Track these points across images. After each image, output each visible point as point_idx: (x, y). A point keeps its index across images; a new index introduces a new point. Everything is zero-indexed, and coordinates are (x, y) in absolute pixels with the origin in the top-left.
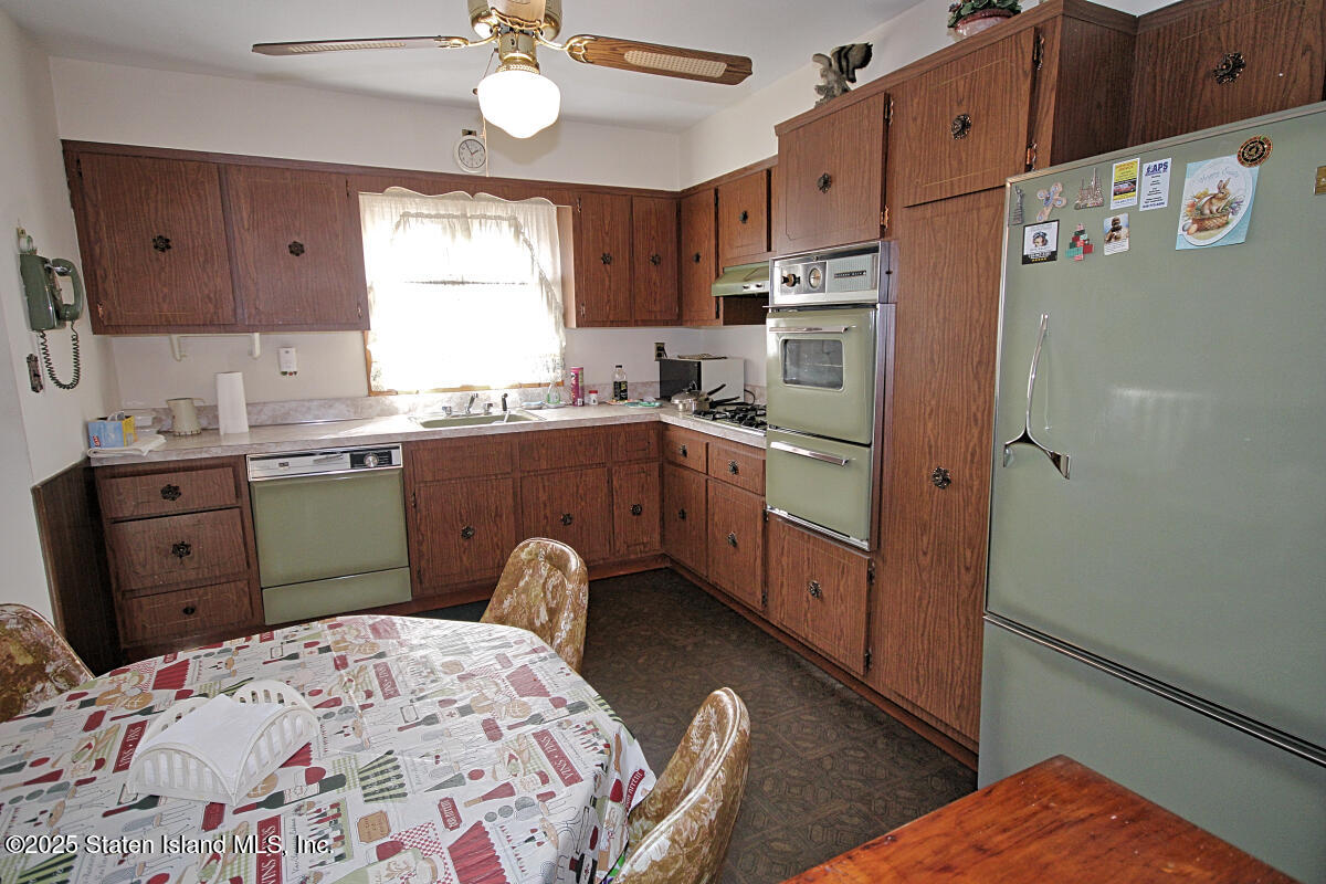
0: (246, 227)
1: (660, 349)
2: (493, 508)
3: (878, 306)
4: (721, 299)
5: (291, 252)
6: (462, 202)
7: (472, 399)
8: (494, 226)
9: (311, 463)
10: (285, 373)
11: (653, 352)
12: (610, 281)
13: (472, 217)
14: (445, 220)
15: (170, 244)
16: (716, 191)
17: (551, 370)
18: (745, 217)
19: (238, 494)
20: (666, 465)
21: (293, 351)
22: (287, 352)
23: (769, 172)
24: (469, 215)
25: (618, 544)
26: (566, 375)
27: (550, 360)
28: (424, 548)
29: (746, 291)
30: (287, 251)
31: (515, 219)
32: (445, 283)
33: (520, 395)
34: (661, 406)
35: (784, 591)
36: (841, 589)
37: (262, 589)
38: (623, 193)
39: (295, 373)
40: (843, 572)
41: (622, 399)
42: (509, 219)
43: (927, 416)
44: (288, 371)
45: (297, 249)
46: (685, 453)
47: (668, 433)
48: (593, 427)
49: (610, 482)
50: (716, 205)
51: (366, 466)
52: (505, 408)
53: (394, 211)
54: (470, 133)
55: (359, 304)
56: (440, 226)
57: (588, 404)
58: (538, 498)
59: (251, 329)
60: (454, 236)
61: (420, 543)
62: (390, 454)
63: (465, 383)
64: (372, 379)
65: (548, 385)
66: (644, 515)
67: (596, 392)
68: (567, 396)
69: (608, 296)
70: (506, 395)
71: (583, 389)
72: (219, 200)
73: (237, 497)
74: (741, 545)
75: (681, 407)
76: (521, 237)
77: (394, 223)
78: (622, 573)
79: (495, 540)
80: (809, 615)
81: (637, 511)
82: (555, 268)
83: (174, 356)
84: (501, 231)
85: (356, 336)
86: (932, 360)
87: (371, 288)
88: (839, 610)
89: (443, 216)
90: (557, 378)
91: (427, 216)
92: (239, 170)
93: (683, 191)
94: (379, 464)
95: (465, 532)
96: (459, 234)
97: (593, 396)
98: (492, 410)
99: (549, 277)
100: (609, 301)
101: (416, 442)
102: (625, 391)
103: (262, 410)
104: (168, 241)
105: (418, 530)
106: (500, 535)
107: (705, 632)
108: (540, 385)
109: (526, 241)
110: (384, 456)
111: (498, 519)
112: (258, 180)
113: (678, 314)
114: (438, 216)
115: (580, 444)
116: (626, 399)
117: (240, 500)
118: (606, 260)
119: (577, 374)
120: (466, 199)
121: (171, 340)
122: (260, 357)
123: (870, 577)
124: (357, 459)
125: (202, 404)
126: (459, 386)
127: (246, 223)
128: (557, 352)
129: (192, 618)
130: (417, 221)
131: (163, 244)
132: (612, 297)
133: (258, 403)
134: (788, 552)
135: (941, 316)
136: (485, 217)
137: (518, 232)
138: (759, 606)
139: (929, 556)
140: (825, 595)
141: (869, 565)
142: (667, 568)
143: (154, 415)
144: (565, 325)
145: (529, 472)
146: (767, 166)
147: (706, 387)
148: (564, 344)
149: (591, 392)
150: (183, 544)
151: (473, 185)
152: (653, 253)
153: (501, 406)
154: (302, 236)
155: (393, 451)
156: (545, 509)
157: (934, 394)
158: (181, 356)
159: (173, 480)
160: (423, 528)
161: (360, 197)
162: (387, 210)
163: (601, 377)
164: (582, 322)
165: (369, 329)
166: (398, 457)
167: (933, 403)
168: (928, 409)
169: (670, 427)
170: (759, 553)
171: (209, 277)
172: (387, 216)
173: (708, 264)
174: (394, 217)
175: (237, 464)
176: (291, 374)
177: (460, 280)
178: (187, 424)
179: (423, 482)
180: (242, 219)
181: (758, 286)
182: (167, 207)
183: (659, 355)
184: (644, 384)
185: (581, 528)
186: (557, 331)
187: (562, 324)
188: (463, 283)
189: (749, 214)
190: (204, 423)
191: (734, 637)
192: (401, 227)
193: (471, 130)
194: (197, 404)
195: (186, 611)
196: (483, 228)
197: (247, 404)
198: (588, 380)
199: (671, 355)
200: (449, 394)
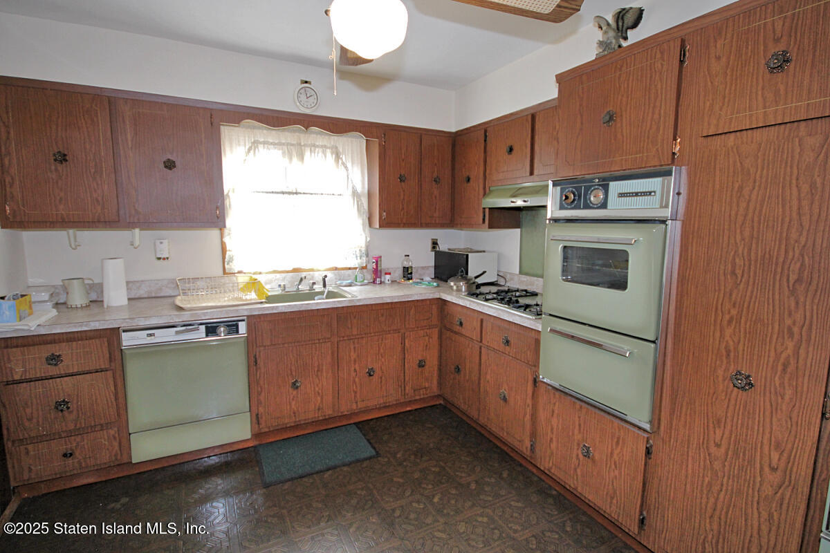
0: (130, 146)
1: (435, 244)
2: (316, 365)
3: (669, 222)
4: (487, 210)
5: (166, 167)
6: (297, 134)
7: (301, 280)
8: (320, 154)
9: (174, 333)
10: (159, 259)
11: (430, 245)
12: (404, 195)
13: (305, 145)
14: (285, 148)
15: (67, 158)
16: (486, 131)
17: (359, 258)
18: (511, 150)
19: (111, 359)
20: (443, 330)
21: (165, 242)
22: (161, 243)
23: (533, 117)
24: (302, 144)
25: (407, 388)
26: (368, 262)
27: (358, 252)
28: (262, 398)
29: (513, 205)
30: (162, 166)
31: (337, 148)
32: (283, 193)
33: (335, 275)
34: (438, 286)
35: (554, 445)
36: (615, 456)
37: (130, 434)
38: (415, 131)
39: (168, 258)
40: (618, 443)
41: (409, 279)
42: (331, 148)
43: (725, 323)
44: (163, 257)
45: (170, 165)
46: (461, 324)
47: (446, 307)
48: (392, 303)
49: (403, 343)
50: (485, 141)
51: (217, 335)
52: (325, 286)
53: (247, 138)
54: (306, 82)
55: (217, 208)
56: (280, 152)
57: (384, 282)
58: (350, 357)
59: (130, 226)
60: (291, 159)
61: (259, 394)
62: (237, 326)
63: (296, 267)
64: (226, 263)
65: (356, 268)
66: (427, 367)
67: (390, 274)
68: (369, 277)
69: (403, 205)
70: (326, 276)
71: (381, 271)
72: (109, 124)
73: (110, 361)
74: (511, 401)
75: (455, 288)
76: (340, 161)
77: (247, 147)
78: (408, 409)
79: (317, 389)
80: (579, 471)
81: (421, 365)
82: (363, 184)
83: (71, 246)
84: (326, 157)
85: (215, 233)
86: (733, 273)
87: (228, 195)
88: (612, 474)
89: (284, 144)
90: (362, 263)
91: (272, 144)
92: (126, 102)
93: (457, 132)
94: (229, 333)
95: (294, 384)
96: (295, 159)
97: (388, 277)
98: (315, 287)
99: (359, 189)
100: (403, 209)
101: (259, 315)
102: (411, 273)
103: (140, 286)
104: (65, 155)
105: (258, 384)
106: (320, 385)
107: (482, 468)
108: (350, 269)
109: (343, 164)
110: (233, 327)
111: (319, 373)
112: (141, 111)
113: (452, 220)
114: (280, 144)
115: (382, 315)
116: (412, 279)
117: (113, 364)
118: (402, 178)
119: (377, 262)
120: (300, 131)
121: (68, 233)
122: (139, 246)
123: (648, 452)
124: (211, 330)
125: (91, 282)
126: (291, 269)
127: (130, 143)
128: (363, 245)
129: (70, 461)
130: (264, 148)
131: (62, 158)
132: (405, 206)
133: (138, 281)
134: (558, 415)
135: (747, 233)
136: (314, 146)
137: (338, 157)
138: (527, 453)
139: (723, 450)
140: (597, 458)
141: (648, 442)
142: (440, 404)
143: (53, 290)
144: (370, 225)
145: (343, 337)
146: (532, 111)
147: (472, 273)
148: (368, 239)
149: (386, 274)
150: (64, 401)
151: (307, 122)
152: (435, 175)
153: (322, 284)
154: (175, 154)
155: (240, 323)
156: (355, 364)
157: (734, 304)
158: (76, 246)
159: (55, 349)
160: (261, 383)
161: (222, 127)
162: (241, 138)
163: (393, 263)
164: (385, 224)
165: (225, 227)
166: (243, 327)
167: (734, 312)
168: (727, 317)
169: (447, 304)
170: (529, 410)
171: (97, 184)
172: (242, 143)
173: (477, 185)
174: (247, 144)
175: (113, 335)
176: (164, 259)
177: (294, 191)
178: (78, 298)
179: (263, 346)
180: (127, 140)
181: (525, 201)
182: (66, 130)
183: (434, 248)
184: (423, 268)
185: (381, 378)
186: (364, 230)
187: (368, 224)
188: (296, 193)
189: (515, 149)
190: (94, 296)
191: (505, 475)
192: (252, 152)
193: (307, 80)
194: (86, 282)
195: (65, 455)
196: (313, 154)
197: (128, 283)
198: (384, 265)
199: (443, 247)
200: (284, 275)
